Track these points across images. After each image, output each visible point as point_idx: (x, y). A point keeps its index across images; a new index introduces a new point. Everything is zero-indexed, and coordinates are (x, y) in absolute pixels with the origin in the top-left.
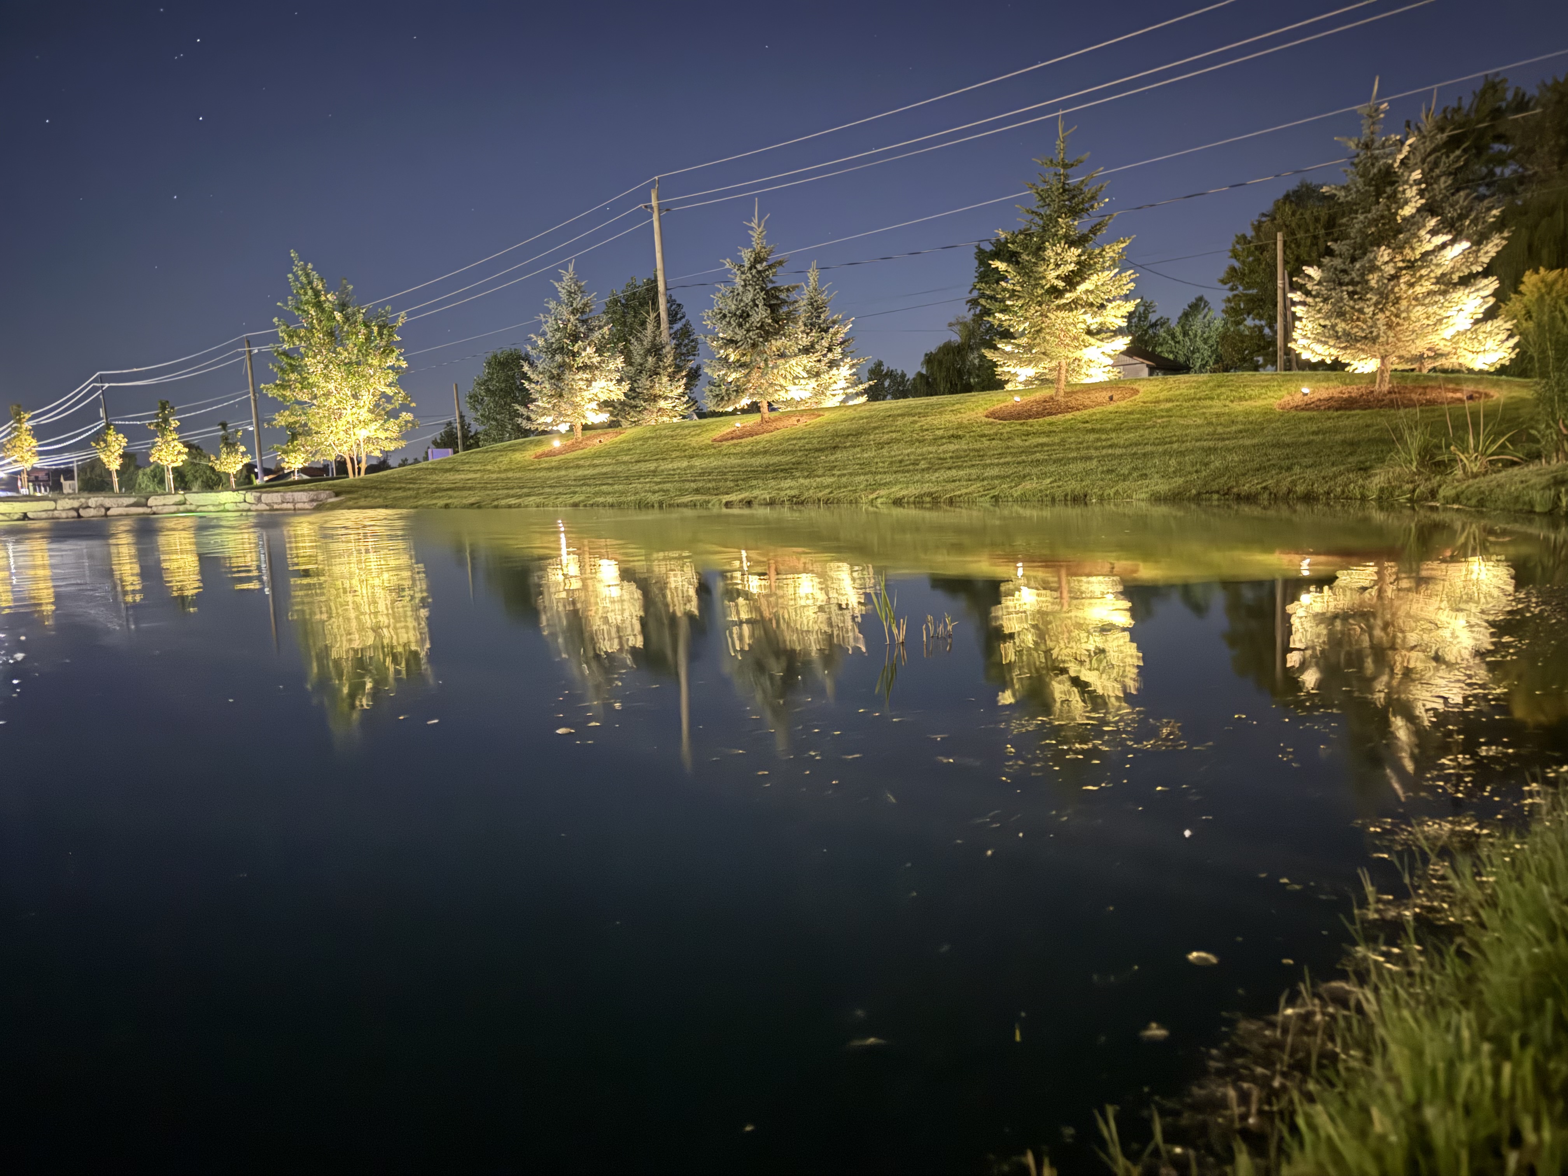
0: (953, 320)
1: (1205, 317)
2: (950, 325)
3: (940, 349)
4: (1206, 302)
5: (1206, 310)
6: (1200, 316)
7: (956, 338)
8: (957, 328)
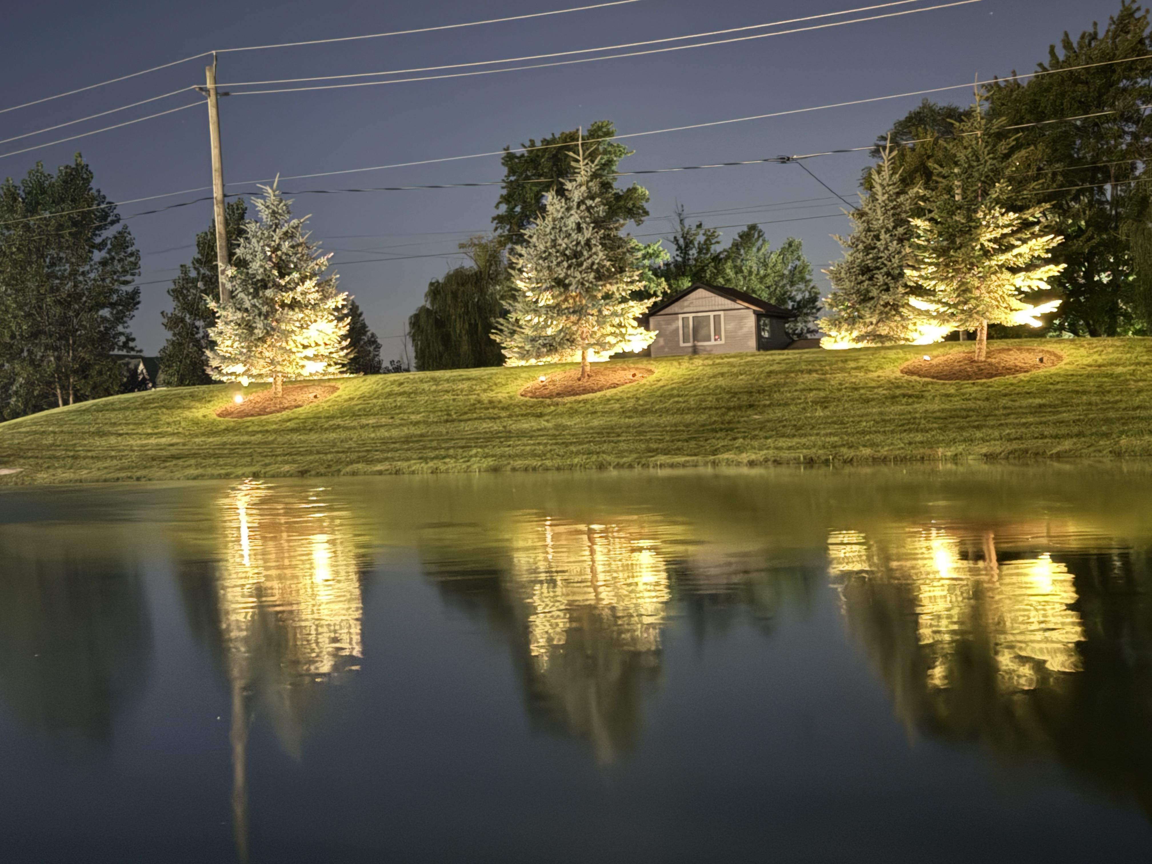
0: (464, 240)
1: (759, 250)
2: (462, 246)
3: (449, 278)
4: (760, 231)
5: (760, 242)
6: (755, 249)
7: (469, 264)
8: (472, 251)
